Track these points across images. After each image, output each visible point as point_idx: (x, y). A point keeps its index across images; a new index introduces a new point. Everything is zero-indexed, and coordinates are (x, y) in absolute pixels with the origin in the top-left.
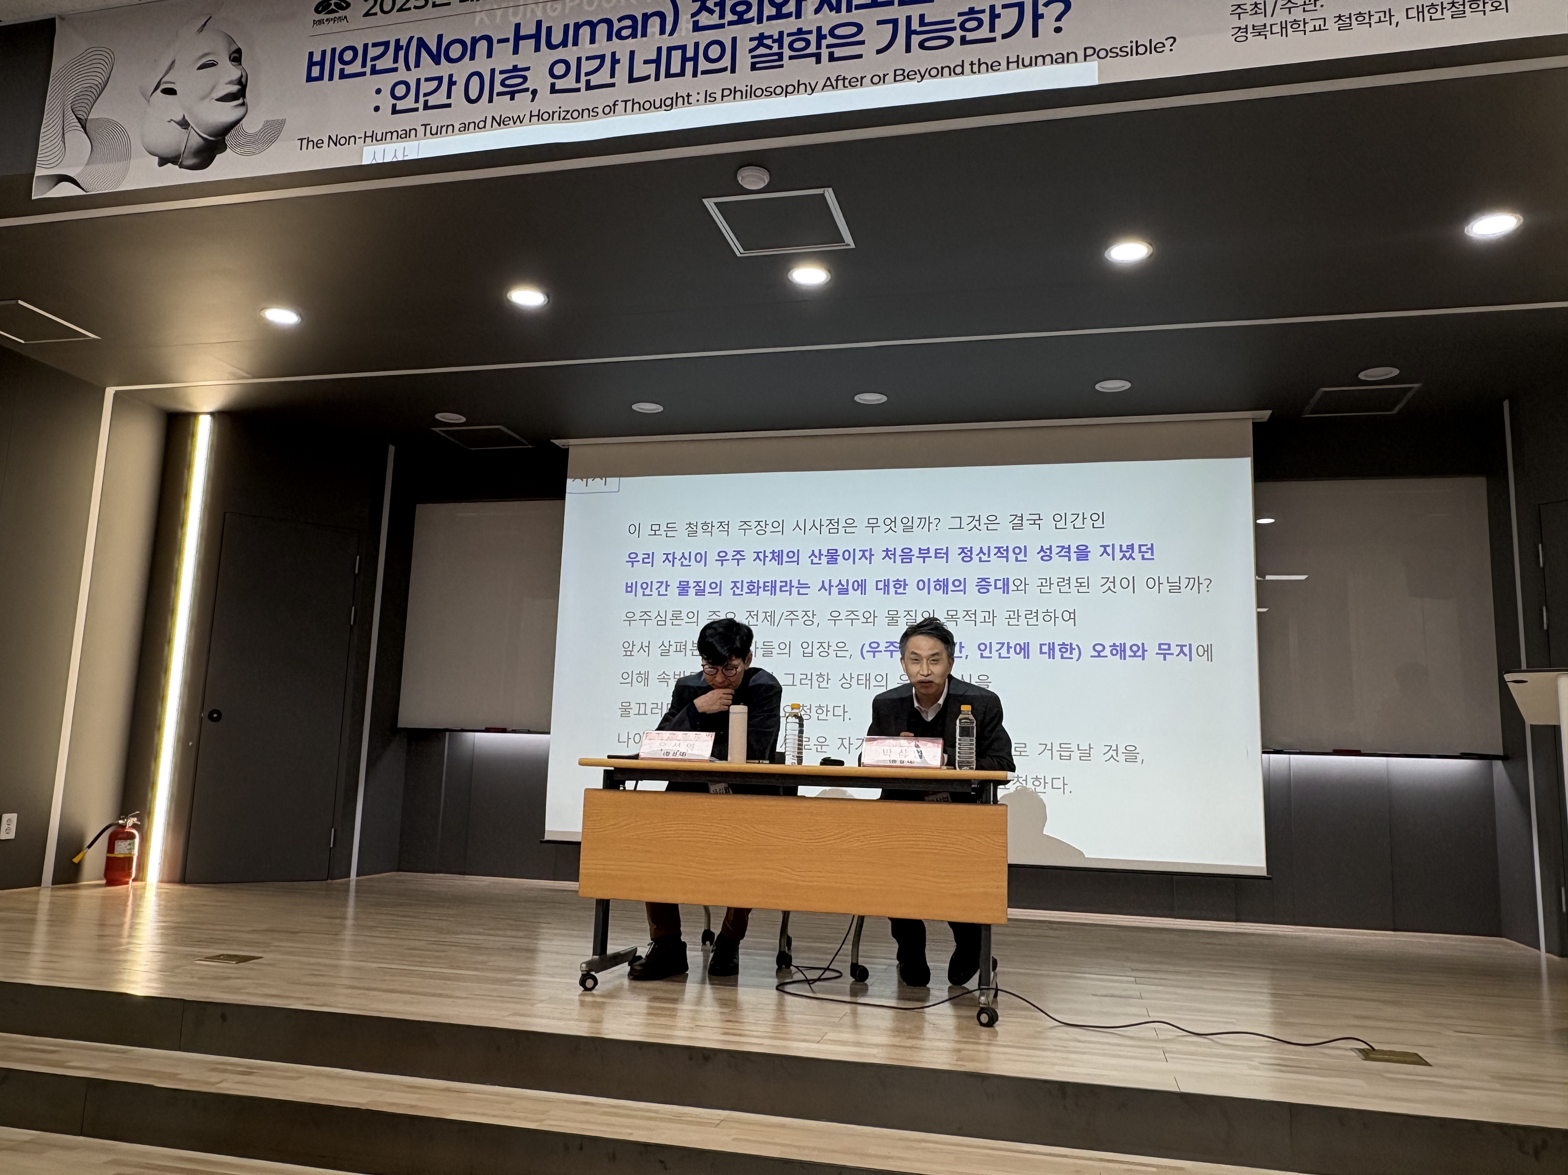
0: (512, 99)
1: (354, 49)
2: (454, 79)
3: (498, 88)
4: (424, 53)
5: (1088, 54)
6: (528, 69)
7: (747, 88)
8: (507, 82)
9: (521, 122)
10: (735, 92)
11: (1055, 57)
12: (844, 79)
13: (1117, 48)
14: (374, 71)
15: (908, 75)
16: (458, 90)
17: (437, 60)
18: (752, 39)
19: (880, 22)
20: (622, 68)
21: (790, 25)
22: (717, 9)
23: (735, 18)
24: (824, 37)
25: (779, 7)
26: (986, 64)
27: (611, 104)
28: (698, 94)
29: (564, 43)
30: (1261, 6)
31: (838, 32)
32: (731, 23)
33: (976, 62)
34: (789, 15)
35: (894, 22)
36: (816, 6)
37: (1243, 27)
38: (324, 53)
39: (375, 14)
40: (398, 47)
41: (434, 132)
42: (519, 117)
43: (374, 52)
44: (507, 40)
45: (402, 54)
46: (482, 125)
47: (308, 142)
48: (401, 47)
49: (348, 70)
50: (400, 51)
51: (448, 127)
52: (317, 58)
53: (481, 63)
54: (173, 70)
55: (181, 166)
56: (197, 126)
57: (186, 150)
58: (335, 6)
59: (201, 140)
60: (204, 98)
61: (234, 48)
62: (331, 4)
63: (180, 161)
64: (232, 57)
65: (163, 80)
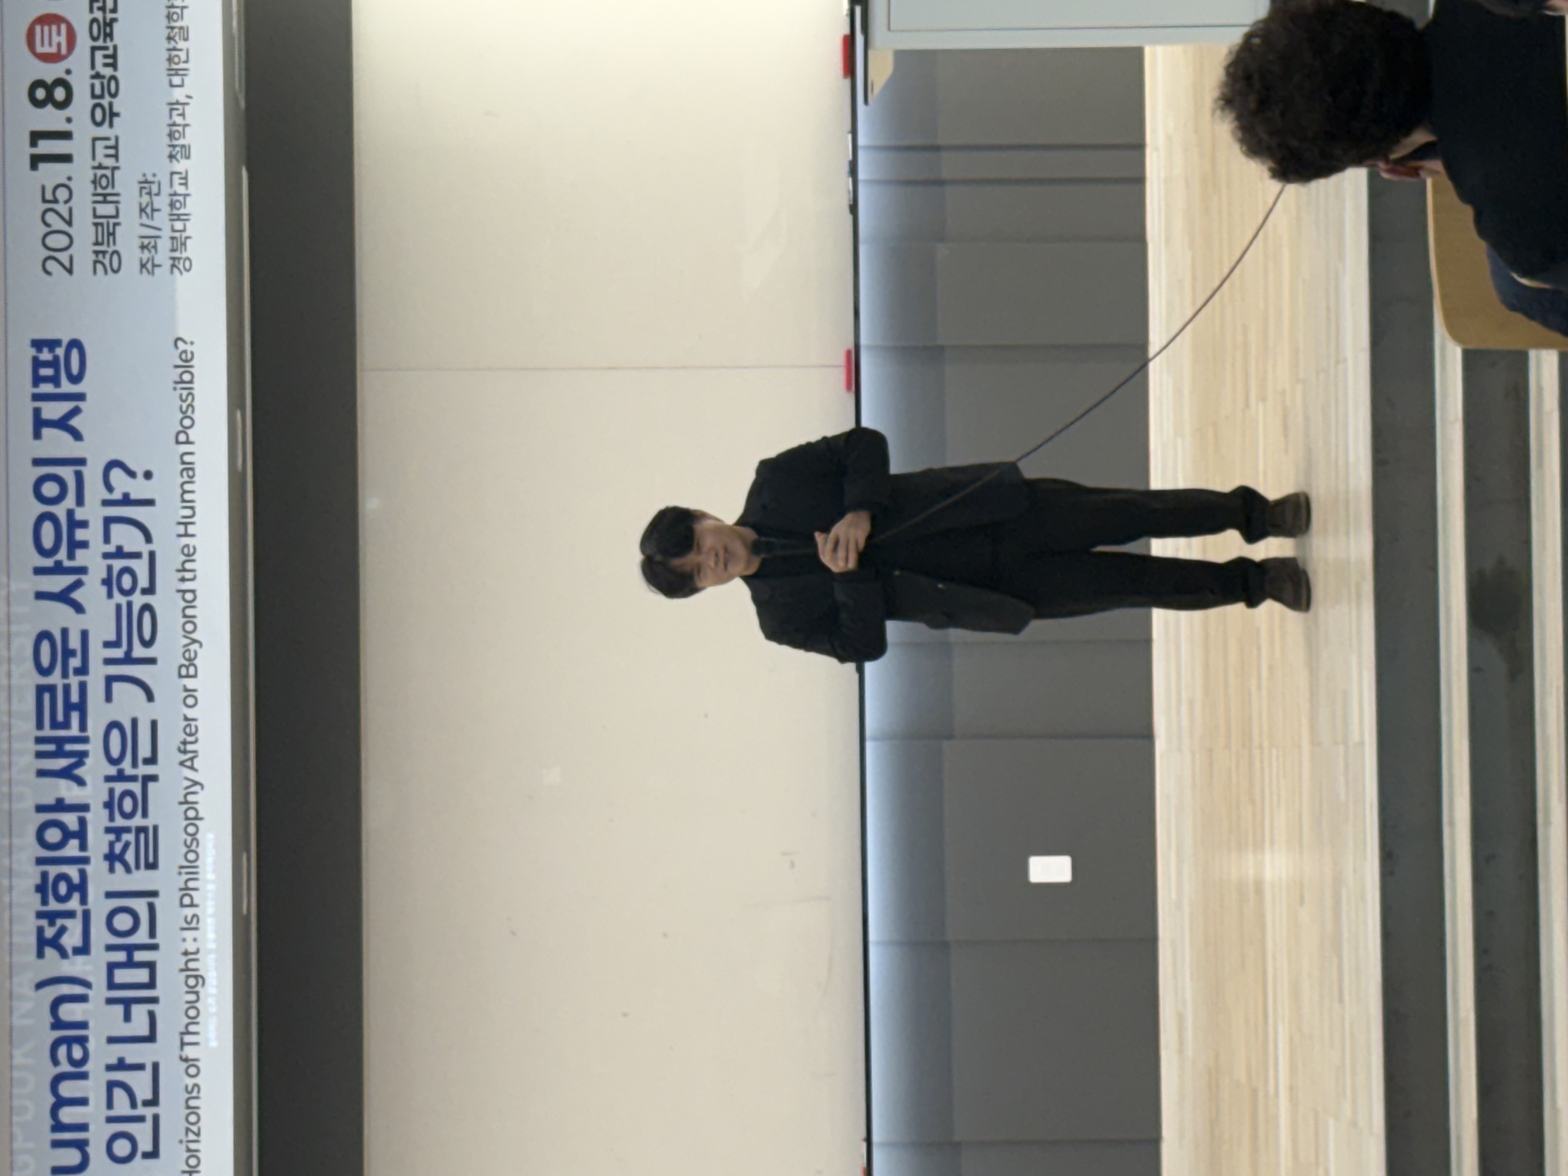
5: (185, 440)
7: (183, 873)
10: (187, 889)
11: (186, 479)
12: (185, 743)
13: (181, 406)
18: (112, 870)
19: (109, 698)
20: (132, 1053)
21: (97, 819)
22: (59, 922)
23: (76, 896)
24: (121, 772)
25: (67, 835)
26: (184, 562)
27: (184, 1065)
28: (184, 940)
29: (81, 1145)
30: (146, 241)
31: (115, 752)
32: (84, 900)
33: (180, 575)
34: (82, 822)
35: (110, 680)
36: (73, 785)
37: (171, 262)
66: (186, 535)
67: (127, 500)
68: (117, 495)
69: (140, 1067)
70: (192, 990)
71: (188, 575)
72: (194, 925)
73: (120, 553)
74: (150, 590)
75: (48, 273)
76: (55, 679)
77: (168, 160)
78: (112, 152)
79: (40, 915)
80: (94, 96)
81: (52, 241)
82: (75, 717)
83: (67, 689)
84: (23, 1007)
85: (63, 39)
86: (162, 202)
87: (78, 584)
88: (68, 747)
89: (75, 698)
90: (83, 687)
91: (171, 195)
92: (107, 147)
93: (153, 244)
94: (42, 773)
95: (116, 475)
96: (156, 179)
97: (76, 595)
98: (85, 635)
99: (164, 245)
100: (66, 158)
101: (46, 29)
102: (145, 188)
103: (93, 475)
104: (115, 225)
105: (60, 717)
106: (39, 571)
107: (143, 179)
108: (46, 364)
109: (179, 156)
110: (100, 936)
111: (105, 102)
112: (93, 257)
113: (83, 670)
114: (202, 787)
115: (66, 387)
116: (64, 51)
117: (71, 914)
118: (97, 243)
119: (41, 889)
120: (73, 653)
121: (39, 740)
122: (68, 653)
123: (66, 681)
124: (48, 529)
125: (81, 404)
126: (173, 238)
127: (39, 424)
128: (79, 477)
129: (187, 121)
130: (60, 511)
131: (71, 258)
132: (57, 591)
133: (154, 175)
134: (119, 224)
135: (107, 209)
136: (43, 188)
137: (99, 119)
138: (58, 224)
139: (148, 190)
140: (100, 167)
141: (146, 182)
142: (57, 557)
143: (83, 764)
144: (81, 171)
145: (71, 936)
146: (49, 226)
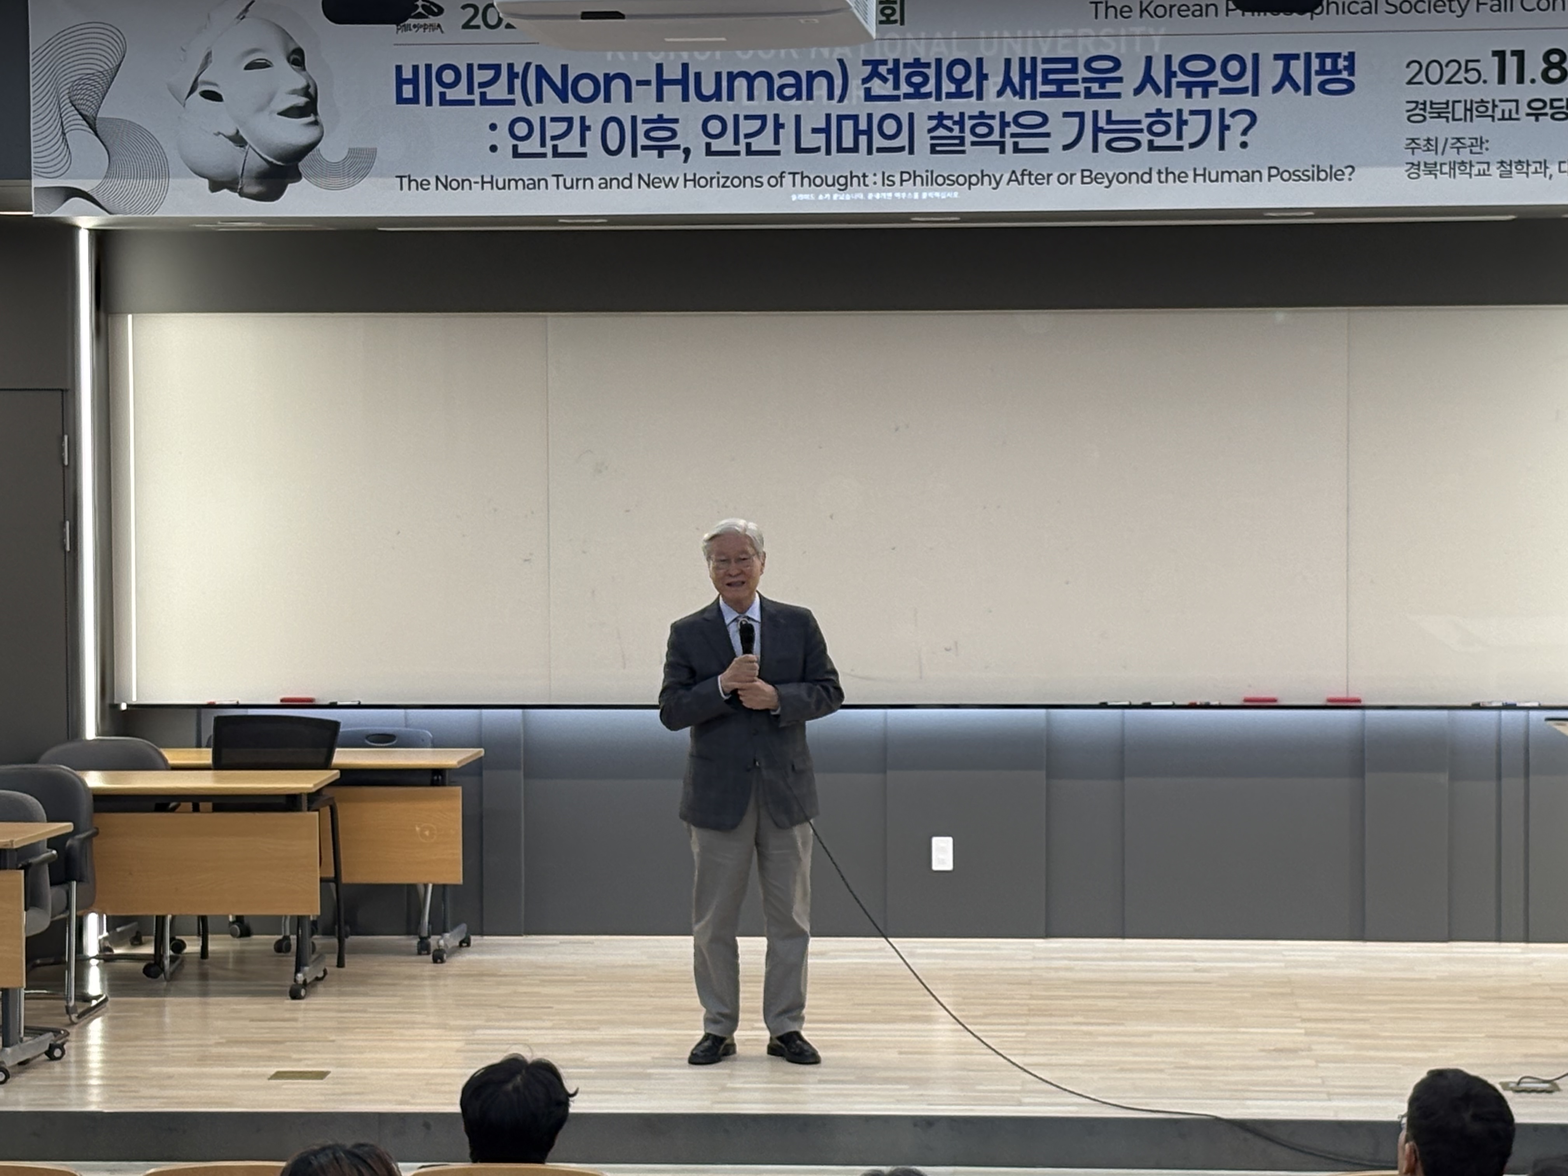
0: (661, 155)
1: (456, 70)
2: (587, 123)
3: (642, 141)
4: (546, 86)
5: (1272, 174)
6: (676, 121)
7: (927, 174)
8: (652, 134)
9: (674, 186)
10: (915, 177)
11: (1240, 174)
12: (1030, 174)
13: (1299, 171)
14: (485, 101)
15: (1096, 178)
16: (594, 137)
17: (565, 100)
18: (931, 118)
19: (1066, 115)
20: (788, 134)
21: (971, 106)
22: (890, 77)
23: (911, 90)
24: (1008, 124)
25: (959, 83)
26: (1174, 174)
27: (777, 176)
28: (875, 175)
29: (717, 95)
30: (1433, 143)
31: (1023, 120)
32: (907, 96)
33: (1164, 171)
34: (969, 95)
35: (1081, 115)
36: (998, 88)
37: (1416, 163)
38: (416, 68)
39: (478, 27)
40: (512, 75)
41: (569, 184)
42: (671, 179)
43: (481, 76)
44: (647, 83)
45: (518, 83)
46: (627, 183)
47: (410, 181)
48: (516, 75)
49: (451, 95)
50: (516, 80)
51: (585, 180)
52: (407, 74)
53: (619, 107)
54: (210, 66)
55: (242, 194)
56: (257, 145)
57: (245, 173)
58: (423, 9)
59: (264, 163)
60: (260, 109)
61: (292, 47)
62: (417, 7)
63: (239, 187)
64: (292, 58)
65: (200, 79)
66: (1196, 175)
67: (1224, 128)
68: (1228, 121)
69: (777, 141)
70: (836, 181)
71: (1163, 177)
72: (886, 182)
73: (1182, 123)
74: (1152, 147)
75: (1408, 66)
76: (1083, 73)
77: (1499, 160)
78: (1507, 116)
79: (896, 62)
80: (1552, 100)
81: (1435, 69)
82: (1052, 88)
83: (1075, 82)
84: (826, 50)
86: (1465, 155)
87: (1158, 90)
88: (1028, 83)
89: (1067, 88)
90: (1076, 94)
91: (1471, 162)
92: (1510, 111)
93: (1431, 148)
94: (1008, 62)
95: (1246, 120)
96: (1484, 150)
97: (1149, 88)
98: (1117, 95)
99: (1430, 157)
100: (1502, 80)
102: (1477, 142)
103: (1245, 101)
104: (1447, 118)
105: (1051, 77)
106: (1168, 58)
107: (1483, 140)
108: (1335, 64)
109: (1502, 169)
110: (880, 109)
111: (1548, 110)
112: (1421, 101)
113: (1089, 94)
114: (994, 189)
115: (1316, 80)
117: (896, 86)
118: (1432, 103)
119: (917, 63)
120: (1102, 86)
121: (1034, 60)
122: (1102, 83)
123: (1080, 81)
124: (1203, 66)
125: (1302, 92)
126: (1435, 164)
127: (1287, 59)
128: (1244, 90)
129: (1530, 174)
130: (1217, 75)
131: (1421, 83)
132: (1152, 74)
133: (1487, 149)
134: (1448, 121)
135: (1460, 111)
136: (1478, 61)
137: (1534, 105)
138: (1448, 73)
139: (1475, 144)
140: (1494, 106)
141: (1482, 143)
142: (1179, 73)
143: (1015, 95)
144: (1491, 91)
145: (880, 86)
146: (1447, 65)
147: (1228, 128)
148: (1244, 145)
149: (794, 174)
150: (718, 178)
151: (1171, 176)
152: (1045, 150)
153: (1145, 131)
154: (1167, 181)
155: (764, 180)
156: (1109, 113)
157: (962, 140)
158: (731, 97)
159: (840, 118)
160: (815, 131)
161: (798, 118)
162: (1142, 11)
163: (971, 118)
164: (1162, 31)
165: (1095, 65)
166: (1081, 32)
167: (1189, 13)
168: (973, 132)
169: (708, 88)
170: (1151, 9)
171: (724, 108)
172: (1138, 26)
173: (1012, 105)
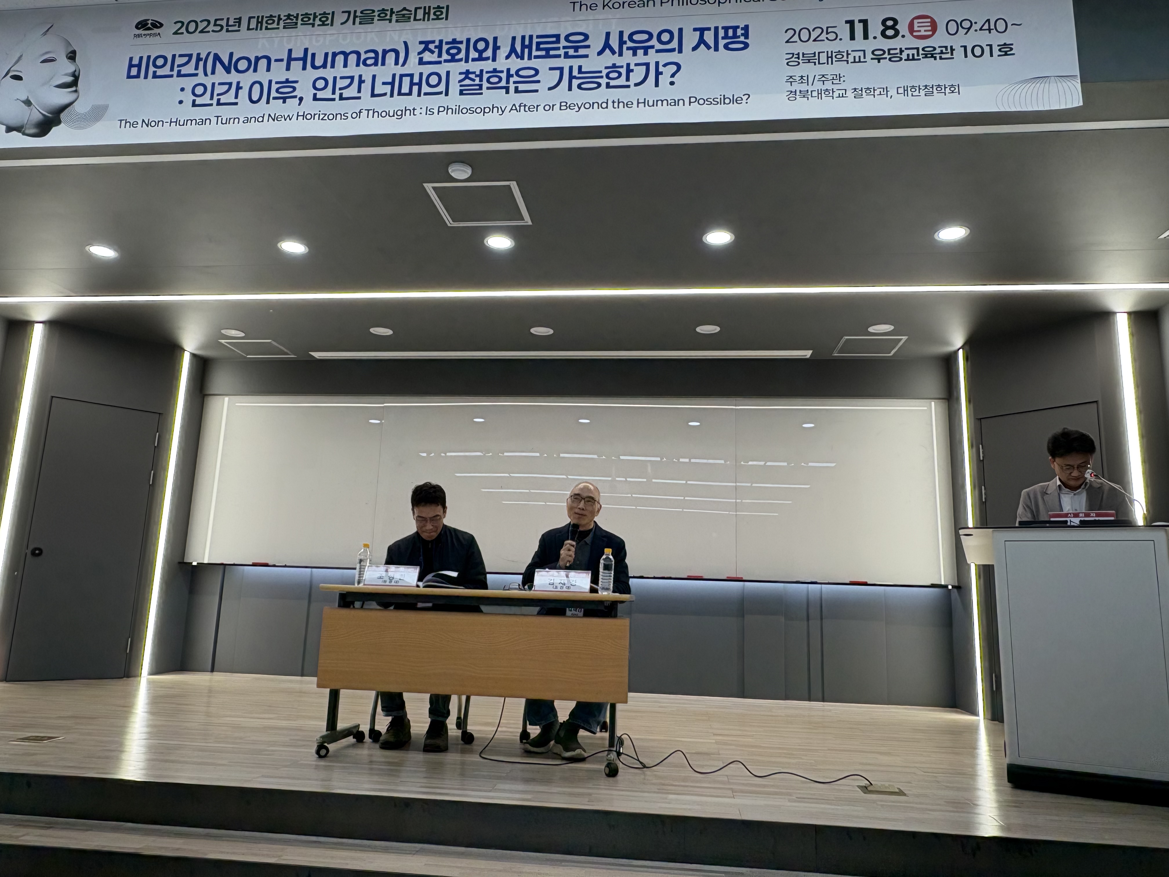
0: (284, 102)
1: (165, 58)
2: (241, 85)
3: (274, 94)
4: (218, 65)
5: (691, 101)
6: (296, 82)
7: (456, 107)
8: (281, 90)
9: (290, 119)
10: (448, 109)
11: (669, 102)
12: (525, 106)
13: (711, 99)
14: (179, 75)
15: (570, 106)
16: (244, 93)
17: (228, 71)
18: (461, 73)
19: (551, 69)
20: (366, 87)
21: (488, 66)
22: (437, 50)
23: (449, 58)
24: (512, 76)
25: (480, 52)
26: (623, 103)
27: (358, 111)
28: (421, 108)
29: (324, 66)
30: (805, 78)
31: (521, 73)
32: (446, 61)
33: (616, 101)
34: (487, 59)
35: (561, 69)
36: (506, 54)
37: (794, 91)
38: (141, 58)
39: (182, 33)
40: (199, 59)
41: (224, 122)
42: (289, 116)
43: (179, 61)
44: (282, 60)
45: (201, 64)
46: (260, 119)
47: (126, 123)
48: (201, 59)
49: (160, 72)
50: (200, 62)
51: (235, 119)
52: (136, 61)
53: (262, 76)
54: (20, 62)
55: (24, 134)
56: (38, 105)
57: (29, 122)
58: (151, 25)
59: (40, 115)
60: (44, 84)
61: (71, 49)
62: (148, 24)
63: (23, 130)
64: (69, 55)
65: (12, 69)
66: (638, 103)
67: (658, 73)
68: (661, 69)
69: (359, 91)
70: (395, 113)
71: (616, 105)
72: (428, 112)
73: (629, 71)
74: (608, 86)
75: (786, 32)
76: (563, 43)
77: (853, 88)
78: (857, 60)
79: (441, 41)
80: (889, 50)
81: (805, 33)
82: (543, 53)
83: (558, 49)
84: (396, 36)
85: (923, 33)
86: (828, 85)
87: (613, 52)
88: (526, 50)
89: (552, 53)
90: (559, 56)
91: (833, 89)
92: (860, 57)
93: (804, 81)
94: (514, 38)
95: (674, 68)
96: (841, 82)
97: (607, 51)
98: (586, 56)
99: (804, 87)
100: (852, 38)
101: (929, 24)
102: (836, 77)
103: (674, 57)
104: (815, 63)
105: (542, 46)
106: (621, 33)
108: (735, 32)
109: (855, 93)
110: (427, 70)
112: (796, 53)
113: (567, 56)
114: (501, 115)
115: (722, 43)
116: (915, 34)
117: (440, 55)
118: (804, 54)
119: (454, 41)
120: (576, 51)
121: (531, 37)
122: (576, 49)
123: (561, 48)
124: (645, 37)
125: (712, 49)
126: (807, 91)
127: (702, 31)
128: (673, 50)
129: (876, 96)
130: (654, 42)
131: (796, 42)
132: (611, 42)
133: (844, 81)
134: (815, 64)
135: (823, 58)
136: (835, 27)
137: (876, 53)
138: (814, 35)
139: (835, 78)
140: (848, 54)
141: (840, 77)
142: (628, 42)
143: (517, 58)
144: (845, 45)
145: (430, 57)
146: (813, 30)
147: (661, 73)
148: (672, 83)
149: (368, 110)
150: (319, 114)
151: (621, 105)
152: (537, 91)
153: (605, 77)
154: (618, 108)
155: (349, 115)
156: (580, 67)
157: (481, 87)
158: (333, 66)
159: (402, 76)
160: (384, 83)
161: (374, 77)
162: (604, 6)
163: (487, 72)
164: (618, 16)
165: (572, 38)
166: (563, 19)
167: (636, 5)
168: (488, 81)
169: (319, 62)
170: (610, 5)
171: (329, 73)
172: (601, 14)
173: (515, 64)
